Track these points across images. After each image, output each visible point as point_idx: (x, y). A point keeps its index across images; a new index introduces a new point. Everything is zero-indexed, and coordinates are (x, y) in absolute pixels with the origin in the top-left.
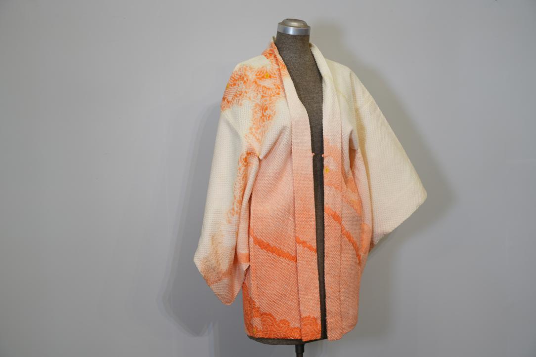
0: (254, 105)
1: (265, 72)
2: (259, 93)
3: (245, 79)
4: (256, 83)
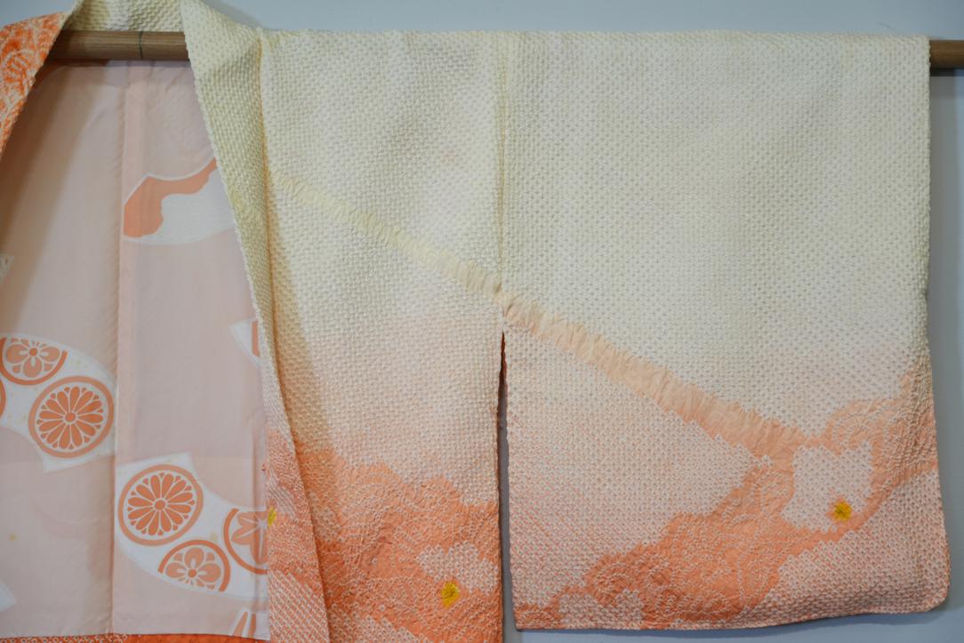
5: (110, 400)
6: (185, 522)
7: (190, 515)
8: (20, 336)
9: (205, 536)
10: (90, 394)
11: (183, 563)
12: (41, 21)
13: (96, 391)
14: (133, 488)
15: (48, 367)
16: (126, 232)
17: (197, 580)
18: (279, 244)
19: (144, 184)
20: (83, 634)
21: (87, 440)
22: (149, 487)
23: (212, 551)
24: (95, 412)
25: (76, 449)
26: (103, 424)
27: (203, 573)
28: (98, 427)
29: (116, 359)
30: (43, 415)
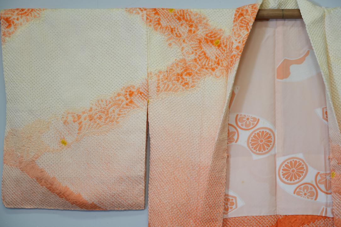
0: (181, 57)
1: (218, 36)
2: (195, 53)
3: (193, 29)
4: (200, 42)
5: (274, 135)
6: (302, 177)
7: (304, 174)
8: (243, 114)
9: (309, 181)
10: (268, 133)
11: (302, 191)
12: (250, 6)
13: (270, 132)
14: (284, 165)
15: (253, 124)
16: (277, 78)
17: (307, 196)
18: (333, 81)
19: (284, 61)
20: (268, 215)
21: (267, 149)
22: (289, 165)
23: (312, 187)
24: (269, 139)
25: (264, 152)
26: (272, 143)
27: (309, 194)
28: (271, 144)
29: (275, 121)
30: (252, 140)
